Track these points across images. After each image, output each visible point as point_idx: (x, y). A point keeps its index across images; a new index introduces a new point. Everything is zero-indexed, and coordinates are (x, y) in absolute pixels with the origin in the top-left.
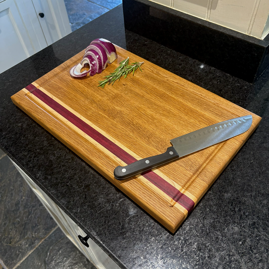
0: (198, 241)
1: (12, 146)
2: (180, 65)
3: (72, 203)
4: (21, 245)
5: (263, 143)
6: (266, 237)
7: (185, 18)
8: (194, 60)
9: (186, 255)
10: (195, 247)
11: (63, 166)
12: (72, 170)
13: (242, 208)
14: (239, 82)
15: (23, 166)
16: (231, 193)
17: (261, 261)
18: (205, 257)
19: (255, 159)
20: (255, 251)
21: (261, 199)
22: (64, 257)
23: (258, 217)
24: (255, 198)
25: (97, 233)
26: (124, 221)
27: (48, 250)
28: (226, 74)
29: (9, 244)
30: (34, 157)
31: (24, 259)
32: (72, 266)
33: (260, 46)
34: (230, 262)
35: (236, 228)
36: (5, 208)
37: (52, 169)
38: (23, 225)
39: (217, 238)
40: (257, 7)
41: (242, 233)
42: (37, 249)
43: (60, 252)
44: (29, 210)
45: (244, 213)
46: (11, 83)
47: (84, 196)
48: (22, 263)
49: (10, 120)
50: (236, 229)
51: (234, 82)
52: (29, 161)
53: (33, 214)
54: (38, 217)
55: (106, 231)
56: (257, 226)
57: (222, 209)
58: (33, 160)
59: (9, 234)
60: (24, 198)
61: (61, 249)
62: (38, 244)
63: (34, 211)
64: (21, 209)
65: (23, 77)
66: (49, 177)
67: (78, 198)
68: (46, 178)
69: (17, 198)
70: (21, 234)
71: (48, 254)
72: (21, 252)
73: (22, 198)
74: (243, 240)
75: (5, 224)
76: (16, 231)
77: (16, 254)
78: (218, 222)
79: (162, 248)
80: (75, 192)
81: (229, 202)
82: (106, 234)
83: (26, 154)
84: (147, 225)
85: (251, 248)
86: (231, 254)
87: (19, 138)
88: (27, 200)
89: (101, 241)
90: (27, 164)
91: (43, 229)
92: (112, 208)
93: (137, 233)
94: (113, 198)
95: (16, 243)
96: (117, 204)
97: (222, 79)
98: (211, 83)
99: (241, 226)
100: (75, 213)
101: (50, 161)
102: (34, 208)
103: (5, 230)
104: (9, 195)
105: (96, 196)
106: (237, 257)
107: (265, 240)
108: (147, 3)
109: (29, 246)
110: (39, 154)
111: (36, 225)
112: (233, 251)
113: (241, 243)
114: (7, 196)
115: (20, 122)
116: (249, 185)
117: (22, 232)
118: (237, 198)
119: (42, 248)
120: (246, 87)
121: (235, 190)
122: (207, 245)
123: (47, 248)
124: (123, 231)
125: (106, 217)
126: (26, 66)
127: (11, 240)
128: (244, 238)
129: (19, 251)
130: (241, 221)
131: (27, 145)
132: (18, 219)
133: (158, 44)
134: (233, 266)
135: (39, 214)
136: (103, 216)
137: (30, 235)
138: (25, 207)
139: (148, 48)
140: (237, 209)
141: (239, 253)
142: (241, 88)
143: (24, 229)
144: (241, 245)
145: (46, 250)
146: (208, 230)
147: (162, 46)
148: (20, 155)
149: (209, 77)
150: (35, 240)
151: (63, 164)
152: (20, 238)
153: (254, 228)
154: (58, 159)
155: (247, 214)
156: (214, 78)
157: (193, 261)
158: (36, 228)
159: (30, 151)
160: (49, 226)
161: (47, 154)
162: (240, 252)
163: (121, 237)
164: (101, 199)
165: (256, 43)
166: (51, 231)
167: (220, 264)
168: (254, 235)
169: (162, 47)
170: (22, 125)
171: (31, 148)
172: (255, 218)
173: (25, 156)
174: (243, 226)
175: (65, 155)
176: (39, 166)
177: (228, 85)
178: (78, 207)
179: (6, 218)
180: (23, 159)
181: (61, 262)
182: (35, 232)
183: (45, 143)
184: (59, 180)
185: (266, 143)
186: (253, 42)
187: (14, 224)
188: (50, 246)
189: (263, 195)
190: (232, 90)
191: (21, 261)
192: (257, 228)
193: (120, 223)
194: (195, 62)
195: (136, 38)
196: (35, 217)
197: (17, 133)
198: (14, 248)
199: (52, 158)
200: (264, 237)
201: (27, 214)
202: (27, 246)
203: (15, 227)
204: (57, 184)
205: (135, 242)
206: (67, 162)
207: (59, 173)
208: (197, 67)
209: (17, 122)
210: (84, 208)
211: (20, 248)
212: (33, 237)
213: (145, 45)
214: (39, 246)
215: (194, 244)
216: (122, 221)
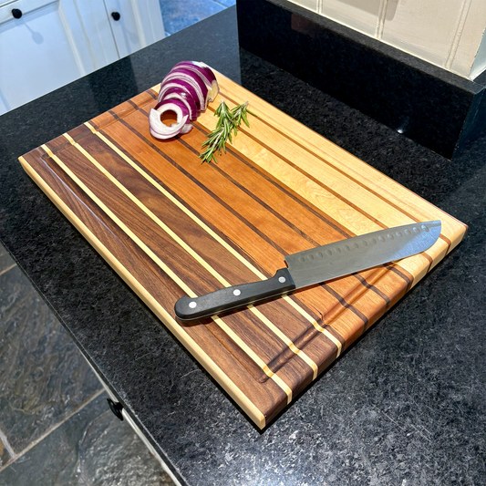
0: (302, 427)
1: (12, 232)
2: (326, 116)
3: (95, 339)
4: (40, 412)
5: (452, 267)
6: (425, 434)
7: (340, 32)
8: (352, 111)
9: (275, 450)
10: (294, 437)
11: (92, 274)
12: (106, 283)
13: (391, 379)
14: (426, 156)
16: (375, 350)
17: (408, 475)
18: (308, 457)
19: (430, 294)
20: (399, 456)
21: (429, 366)
22: (110, 443)
23: (417, 397)
24: (419, 362)
25: (128, 394)
26: (178, 377)
27: (85, 426)
28: (406, 138)
29: (19, 409)
30: (46, 255)
31: (43, 437)
32: (122, 459)
33: (465, 91)
34: (352, 469)
35: (373, 412)
36: (22, 346)
37: (72, 279)
38: (47, 380)
39: (336, 426)
40: (463, 18)
41: (382, 423)
42: (66, 422)
44: (60, 355)
45: (393, 388)
46: (28, 127)
47: (117, 330)
48: (38, 444)
49: (17, 189)
50: (373, 414)
51: (417, 154)
52: (36, 261)
53: (67, 361)
54: (74, 368)
55: (143, 393)
56: (412, 413)
57: (353, 377)
58: (44, 259)
59: (22, 391)
60: (54, 332)
61: (106, 427)
62: (68, 415)
63: (69, 357)
64: (47, 351)
65: (51, 117)
66: (65, 291)
67: (107, 331)
68: (59, 293)
69: (42, 332)
70: (42, 395)
71: (85, 433)
72: (38, 425)
73: (50, 332)
74: (383, 434)
75: (18, 374)
76: (35, 388)
77: (29, 428)
78: (342, 399)
79: (235, 432)
80: (103, 320)
81: (369, 366)
82: (143, 398)
83: (33, 248)
85: (393, 450)
86: (356, 456)
87: (26, 220)
88: (60, 337)
89: (133, 408)
90: (32, 267)
91: (81, 390)
92: (161, 355)
93: (198, 402)
95: (31, 408)
97: (397, 148)
98: (375, 153)
99: (383, 410)
100: (98, 356)
101: (72, 264)
102: (69, 353)
103: (16, 385)
104: (29, 324)
106: (365, 462)
107: (421, 439)
109: (54, 416)
110: (55, 250)
111: (69, 381)
112: (361, 451)
113: (376, 439)
114: (26, 326)
115: (32, 195)
116: (411, 340)
117: (44, 390)
118: (385, 361)
119: (76, 423)
120: (438, 166)
121: (384, 345)
122: (315, 437)
123: (84, 423)
124: (174, 395)
125: (148, 368)
126: (59, 100)
127: (25, 403)
128: (384, 431)
129: (36, 423)
130: (385, 402)
131: (37, 234)
132: (41, 368)
133: (293, 78)
134: (355, 477)
135: (77, 362)
136: (143, 367)
137: (57, 397)
138: (54, 349)
139: (274, 83)
140: (381, 380)
141: (370, 457)
142: (428, 167)
143: (48, 386)
144: (376, 443)
145: (82, 426)
146: (322, 411)
147: (300, 81)
148: (24, 249)
149: (375, 141)
150: (64, 408)
151: (91, 271)
152: (40, 401)
153: (405, 417)
154: (84, 262)
155: (398, 390)
156: (382, 145)
157: (286, 461)
158: (69, 387)
159: (40, 244)
160: (91, 385)
161: (68, 251)
162: (372, 454)
163: (168, 405)
164: (146, 338)
165: (457, 85)
166: (94, 394)
167: (333, 472)
168: (404, 429)
169: (300, 83)
170: (35, 199)
171: (43, 239)
172: (411, 398)
173: (32, 252)
174: (386, 410)
176: (52, 272)
177: (405, 159)
178: (104, 347)
179: (21, 363)
180: (26, 257)
181: (104, 450)
182: (67, 394)
183: (68, 234)
184: (80, 298)
185: (458, 268)
186: (453, 83)
187: (33, 375)
188: (89, 421)
189: (433, 359)
190: (413, 168)
191: (38, 441)
192: (411, 417)
193: (170, 381)
194: (354, 113)
195: (256, 64)
196: (69, 368)
197: (23, 212)
198: (28, 417)
199: (76, 259)
200: (421, 433)
201: (57, 361)
202: (50, 415)
203: (34, 381)
204: (75, 305)
205: (190, 417)
206: (98, 268)
207: (81, 285)
208: (355, 123)
209: (27, 194)
210: (115, 349)
211: (38, 417)
212: (62, 401)
213: (270, 77)
214: (71, 418)
215: (292, 432)
216: (175, 379)
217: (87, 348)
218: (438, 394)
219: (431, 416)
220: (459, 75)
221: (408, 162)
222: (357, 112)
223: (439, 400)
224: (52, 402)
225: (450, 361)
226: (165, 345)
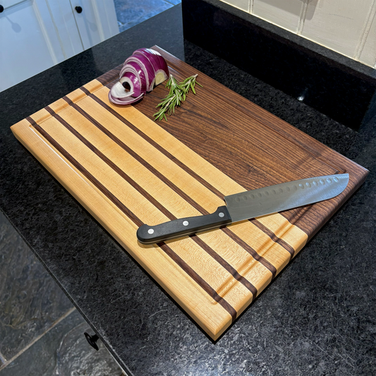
0: (250, 357)
1: (4, 195)
3: (77, 285)
4: (25, 327)
5: (363, 221)
6: (349, 360)
7: (268, 28)
8: (277, 91)
10: (244, 366)
11: (72, 230)
12: (84, 237)
13: (319, 315)
14: (338, 128)
15: (17, 226)
16: (305, 291)
19: (347, 243)
21: (349, 304)
22: (82, 350)
23: (341, 330)
24: (340, 301)
25: (107, 332)
26: (146, 317)
27: (61, 338)
28: (321, 114)
29: (8, 325)
30: (34, 214)
31: (28, 347)
32: (91, 363)
33: (371, 78)
35: (307, 343)
36: (9, 274)
37: (55, 235)
38: (30, 300)
39: (277, 356)
40: (371, 20)
41: (314, 352)
42: (46, 334)
43: (78, 342)
44: (40, 281)
45: (321, 323)
46: (15, 106)
47: (95, 277)
48: (24, 352)
49: (8, 159)
50: (307, 345)
51: (331, 127)
52: (26, 220)
53: (46, 286)
54: (52, 291)
55: (119, 331)
56: (338, 344)
57: (289, 314)
58: (32, 218)
59: (10, 311)
60: (35, 262)
61: (79, 337)
62: (47, 330)
63: (47, 283)
64: (29, 278)
65: (33, 98)
66: (50, 245)
67: (87, 278)
68: (46, 246)
69: (25, 263)
70: (26, 313)
71: (61, 343)
72: (24, 337)
73: (32, 263)
74: (315, 362)
75: (6, 297)
76: (20, 308)
77: (17, 340)
78: (281, 333)
79: (195, 362)
80: (83, 269)
81: (301, 304)
82: (118, 335)
83: (22, 209)
84: (179, 326)
85: (324, 375)
87: (16, 185)
88: (39, 266)
89: (111, 344)
91: (57, 308)
92: (132, 298)
93: (163, 337)
94: (136, 284)
95: (18, 324)
96: (140, 293)
97: (314, 122)
99: (314, 341)
100: (80, 299)
101: (55, 221)
103: (5, 305)
104: (15, 257)
105: (112, 278)
107: (347, 366)
108: (215, 4)
109: (36, 330)
110: (41, 210)
111: (48, 302)
113: (310, 366)
114: (12, 258)
116: (334, 282)
117: (28, 310)
118: (314, 300)
119: (54, 335)
120: (347, 136)
121: (312, 287)
122: (261, 365)
123: (61, 335)
124: (144, 332)
125: (121, 310)
126: (39, 83)
127: (13, 320)
128: (316, 360)
129: (22, 336)
130: (315, 335)
131: (26, 196)
132: (25, 292)
133: (228, 65)
135: (53, 286)
136: (117, 309)
137: (38, 315)
138: (35, 276)
139: (213, 68)
142: (340, 137)
143: (31, 306)
144: (310, 370)
145: (59, 337)
146: (265, 343)
147: (234, 67)
148: (15, 210)
149: (297, 117)
150: (45, 323)
151: (71, 227)
152: (25, 318)
153: (332, 347)
154: (65, 220)
155: (325, 324)
156: (302, 120)
158: (48, 306)
159: (28, 205)
160: (65, 305)
161: (52, 211)
163: (139, 341)
164: (119, 284)
165: (365, 73)
166: (68, 311)
168: (332, 357)
169: (234, 69)
170: (23, 167)
171: (31, 201)
172: (337, 332)
173: (21, 212)
174: (317, 341)
175: (77, 215)
176: (39, 228)
177: (321, 131)
178: (85, 292)
179: (9, 288)
180: (17, 217)
181: (77, 356)
182: (46, 312)
183: (51, 196)
184: (63, 251)
185: (368, 221)
186: (362, 71)
187: (18, 297)
188: (65, 333)
189: (352, 298)
190: (328, 138)
191: (24, 350)
192: (337, 347)
193: (140, 320)
195: (198, 53)
196: (47, 291)
197: (13, 178)
198: (16, 331)
199: (58, 218)
200: (346, 361)
201: (38, 286)
202: (33, 329)
203: (20, 302)
204: (60, 256)
205: (158, 350)
206: (77, 225)
207: (64, 240)
208: (280, 102)
209: (16, 162)
210: (93, 293)
211: (23, 331)
212: (42, 318)
213: (209, 64)
214: (50, 331)
215: (242, 361)
216: (144, 319)
218: (358, 327)
219: (354, 346)
220: (366, 64)
221: (323, 134)
222: (281, 93)
223: (359, 332)
224: (34, 319)
225: (366, 300)
226: (134, 289)
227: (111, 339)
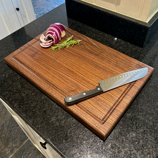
0: (112, 142)
2: (100, 38)
3: (36, 122)
4: (5, 151)
6: (152, 139)
7: (102, 10)
8: (108, 35)
9: (104, 151)
10: (110, 146)
11: (30, 99)
12: (36, 102)
13: (138, 122)
14: (135, 48)
15: (6, 100)
16: (131, 113)
17: (149, 153)
18: (116, 152)
19: (145, 93)
20: (145, 148)
21: (149, 116)
23: (147, 127)
24: (145, 116)
25: (51, 139)
26: (67, 132)
27: (22, 154)
28: (127, 43)
30: (13, 95)
33: (146, 26)
34: (131, 154)
35: (134, 134)
37: (23, 102)
38: (6, 139)
39: (123, 140)
41: (138, 137)
42: (15, 154)
43: (30, 155)
44: (10, 129)
45: (139, 125)
47: (43, 118)
50: (134, 135)
51: (132, 47)
52: (9, 97)
53: (13, 131)
54: (16, 134)
55: (56, 138)
56: (146, 132)
57: (125, 123)
58: (12, 96)
61: (30, 153)
62: (16, 151)
63: (13, 130)
64: (5, 129)
65: (6, 46)
66: (22, 107)
67: (39, 119)
68: (20, 107)
69: (3, 122)
70: (5, 145)
71: (23, 156)
74: (138, 141)
76: (2, 143)
77: (2, 157)
78: (123, 131)
79: (90, 147)
80: (37, 115)
81: (130, 119)
82: (56, 140)
83: (8, 93)
84: (81, 134)
85: (143, 146)
86: (131, 150)
87: (3, 83)
88: (9, 123)
89: (53, 144)
90: (8, 99)
91: (19, 141)
92: (60, 124)
93: (75, 139)
94: (61, 119)
95: (2, 150)
96: (63, 122)
97: (125, 46)
98: (118, 48)
99: (137, 133)
100: (38, 128)
101: (22, 97)
102: (14, 128)
105: (50, 117)
106: (135, 151)
107: (151, 141)
108: (80, 2)
109: (10, 152)
110: (16, 92)
111: (15, 138)
112: (132, 148)
113: (137, 143)
115: (4, 74)
116: (141, 109)
117: (6, 143)
118: (135, 117)
119: (19, 153)
120: (139, 51)
121: (133, 111)
122: (117, 145)
123: (22, 153)
124: (67, 138)
126: (8, 40)
128: (139, 140)
129: (4, 155)
130: (137, 130)
131: (8, 87)
132: (4, 135)
133: (87, 26)
134: (132, 157)
135: (17, 131)
136: (54, 130)
137: (11, 145)
138: (8, 128)
139: (81, 28)
140: (134, 123)
141: (136, 149)
142: (136, 51)
143: (7, 141)
144: (137, 144)
145: (21, 154)
146: (117, 136)
147: (90, 27)
148: (4, 94)
149: (118, 45)
150: (14, 148)
151: (30, 98)
152: (5, 147)
153: (144, 134)
154: (27, 96)
155: (140, 125)
156: (120, 46)
157: (109, 155)
158: (15, 141)
159: (10, 91)
160: (23, 139)
161: (21, 92)
162: (136, 148)
163: (65, 142)
164: (53, 119)
165: (143, 25)
166: (24, 142)
167: (125, 156)
168: (145, 138)
170: (5, 75)
171: (10, 89)
172: (145, 128)
173: (7, 94)
174: (138, 133)
175: (32, 93)
176: (16, 100)
178: (39, 124)
180: (6, 96)
182: (14, 143)
183: (19, 86)
184: (28, 108)
185: (151, 83)
186: (142, 24)
187: (1, 138)
188: (24, 152)
189: (149, 114)
190: (131, 52)
192: (146, 134)
193: (64, 133)
194: (109, 36)
195: (74, 22)
196: (14, 134)
197: (2, 80)
198: (1, 153)
199: (24, 95)
201: (9, 132)
202: (9, 152)
203: (2, 140)
204: (26, 111)
205: (73, 144)
206: (32, 97)
207: (27, 104)
208: (110, 39)
209: (2, 74)
210: (43, 124)
211: (5, 153)
212: (13, 146)
213: (79, 26)
214: (17, 152)
215: (109, 144)
216: (66, 132)
217: (33, 125)
218: (153, 125)
219: (153, 133)
220: (143, 21)
221: (129, 50)
222: (110, 36)
223: (154, 127)
224: (9, 147)
225: (155, 114)
226: (60, 121)
227: (53, 142)
